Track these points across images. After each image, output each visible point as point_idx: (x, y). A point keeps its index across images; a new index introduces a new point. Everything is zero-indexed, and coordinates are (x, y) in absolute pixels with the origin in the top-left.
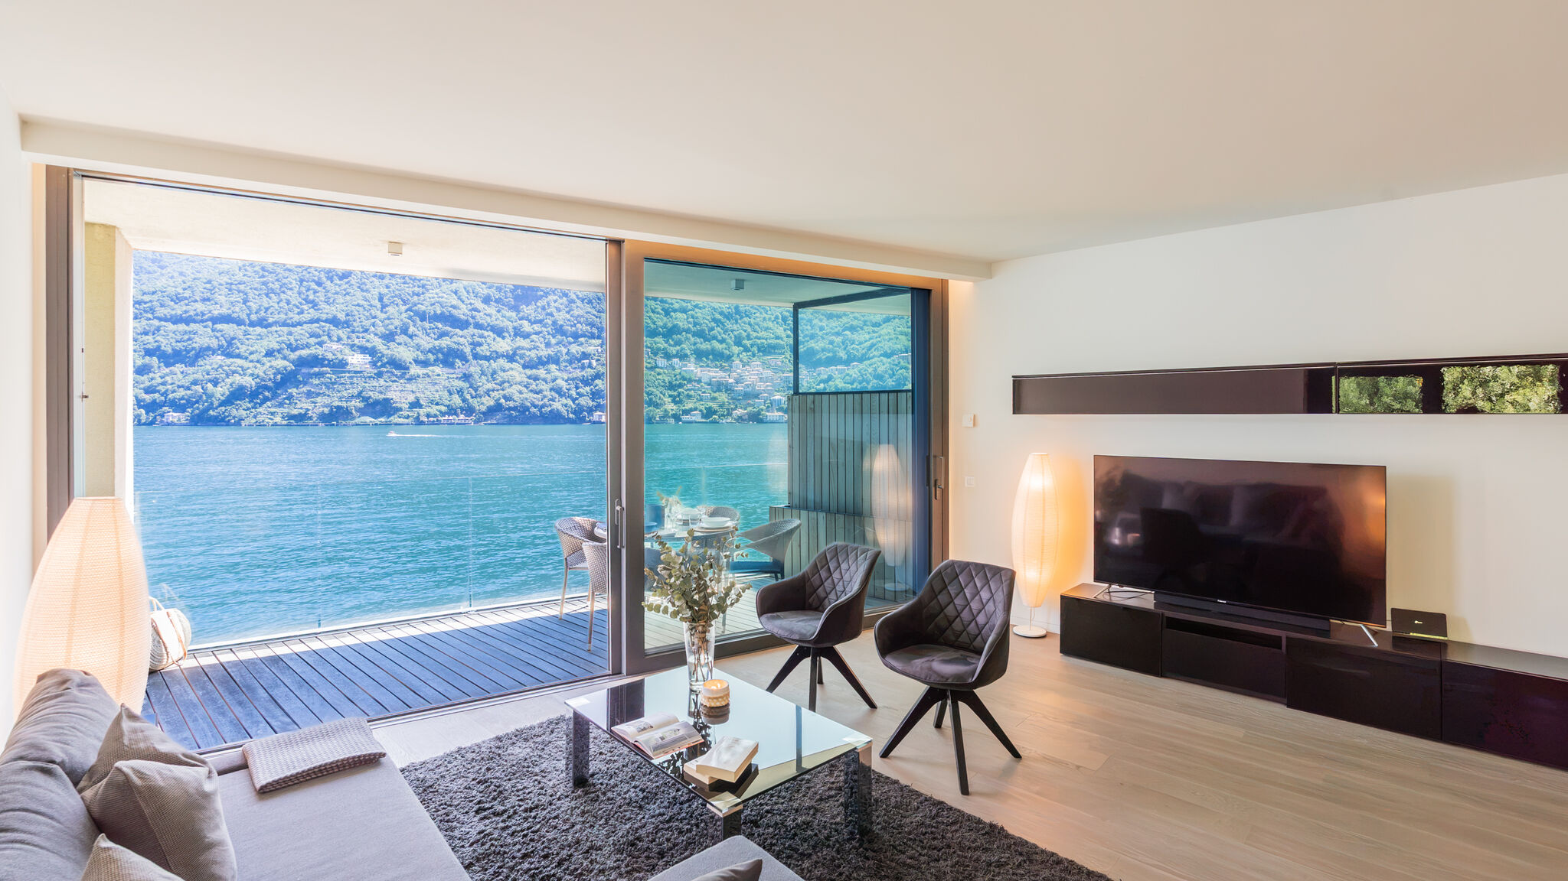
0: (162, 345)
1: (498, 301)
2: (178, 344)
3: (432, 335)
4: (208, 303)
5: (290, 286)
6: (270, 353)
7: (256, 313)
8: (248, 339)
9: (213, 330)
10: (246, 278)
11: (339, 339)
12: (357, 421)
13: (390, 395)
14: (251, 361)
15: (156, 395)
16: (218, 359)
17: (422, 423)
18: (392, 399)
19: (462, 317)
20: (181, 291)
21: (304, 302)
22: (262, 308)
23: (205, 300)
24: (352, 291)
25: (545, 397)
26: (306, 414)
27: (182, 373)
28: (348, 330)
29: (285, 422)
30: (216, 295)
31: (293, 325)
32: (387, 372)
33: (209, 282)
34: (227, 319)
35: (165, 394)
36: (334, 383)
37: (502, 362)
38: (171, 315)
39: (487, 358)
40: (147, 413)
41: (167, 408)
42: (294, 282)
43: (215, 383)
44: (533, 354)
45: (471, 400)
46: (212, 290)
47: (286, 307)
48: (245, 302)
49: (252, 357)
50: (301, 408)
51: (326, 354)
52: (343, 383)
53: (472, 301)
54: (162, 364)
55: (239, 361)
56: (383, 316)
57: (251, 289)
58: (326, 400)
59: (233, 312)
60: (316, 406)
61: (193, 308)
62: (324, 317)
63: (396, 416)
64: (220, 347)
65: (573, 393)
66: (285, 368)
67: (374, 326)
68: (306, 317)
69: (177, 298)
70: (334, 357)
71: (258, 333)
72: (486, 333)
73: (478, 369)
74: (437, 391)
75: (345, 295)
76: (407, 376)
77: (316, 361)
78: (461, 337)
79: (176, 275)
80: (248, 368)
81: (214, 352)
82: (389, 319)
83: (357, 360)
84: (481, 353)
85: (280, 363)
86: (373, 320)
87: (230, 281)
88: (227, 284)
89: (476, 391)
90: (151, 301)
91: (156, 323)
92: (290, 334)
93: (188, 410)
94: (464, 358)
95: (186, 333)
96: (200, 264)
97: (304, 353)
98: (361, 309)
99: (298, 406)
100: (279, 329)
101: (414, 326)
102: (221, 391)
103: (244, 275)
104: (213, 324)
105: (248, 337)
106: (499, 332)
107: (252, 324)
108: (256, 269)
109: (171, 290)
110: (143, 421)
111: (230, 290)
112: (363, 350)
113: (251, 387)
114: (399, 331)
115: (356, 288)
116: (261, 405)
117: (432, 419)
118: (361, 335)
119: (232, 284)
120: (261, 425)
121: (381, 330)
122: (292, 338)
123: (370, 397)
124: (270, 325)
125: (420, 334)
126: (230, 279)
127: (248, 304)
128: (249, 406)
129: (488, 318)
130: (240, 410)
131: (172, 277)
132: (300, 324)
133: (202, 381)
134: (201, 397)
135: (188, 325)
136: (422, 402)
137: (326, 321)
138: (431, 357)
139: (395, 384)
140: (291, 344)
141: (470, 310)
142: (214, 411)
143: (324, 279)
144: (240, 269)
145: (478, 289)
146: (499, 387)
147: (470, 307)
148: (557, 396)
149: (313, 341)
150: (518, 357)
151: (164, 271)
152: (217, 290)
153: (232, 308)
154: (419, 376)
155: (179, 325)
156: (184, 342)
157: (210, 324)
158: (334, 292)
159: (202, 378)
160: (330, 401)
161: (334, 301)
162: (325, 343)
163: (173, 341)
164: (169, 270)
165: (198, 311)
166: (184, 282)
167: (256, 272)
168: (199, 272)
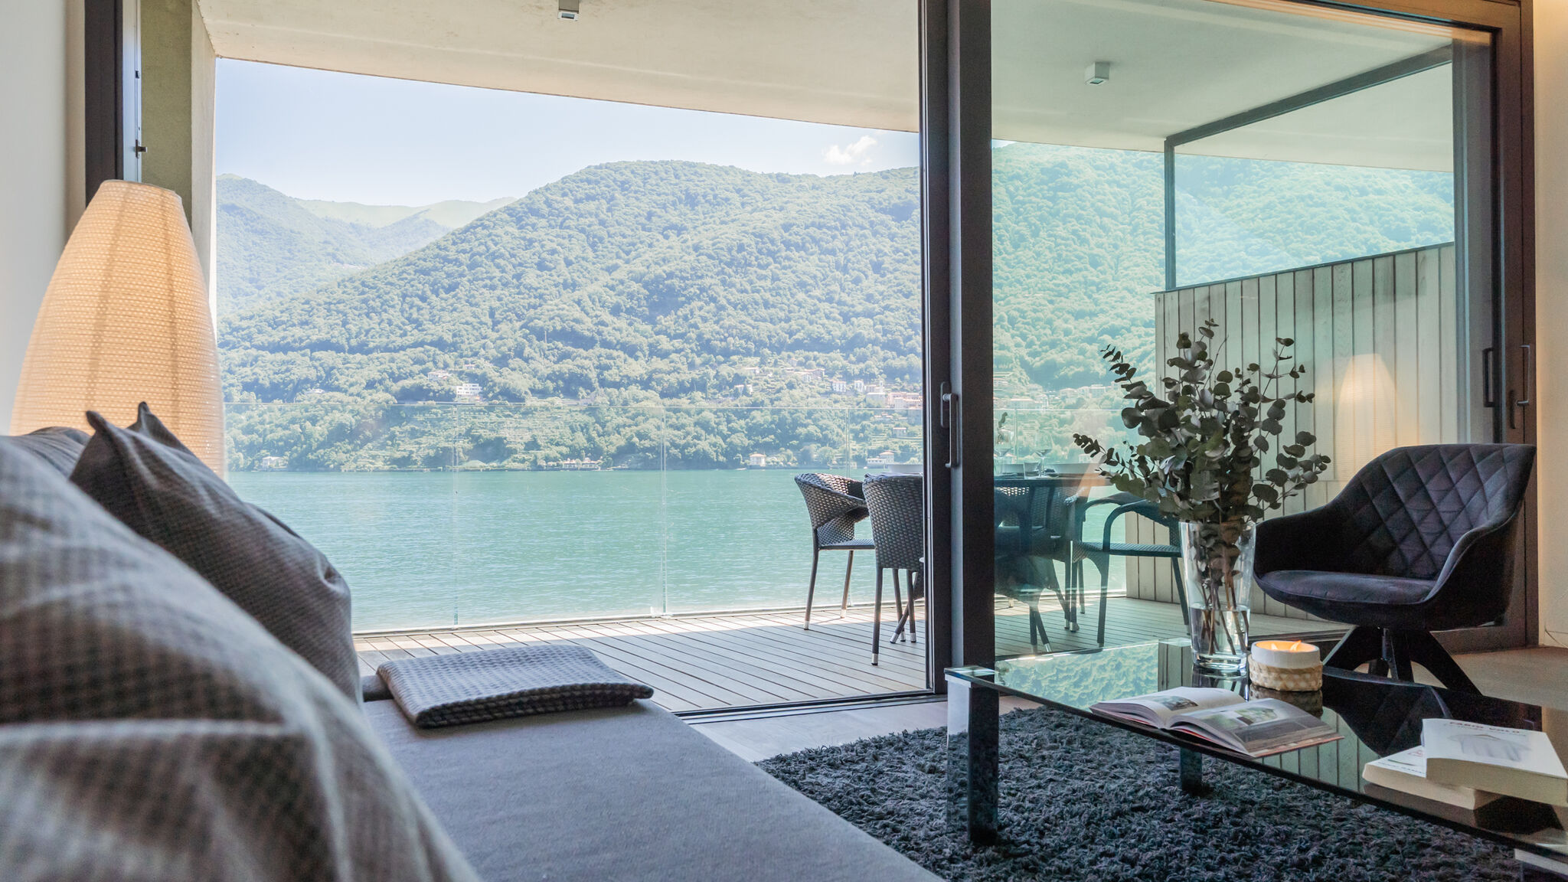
0: (260, 377)
1: (630, 311)
2: (276, 376)
3: (551, 357)
4: (306, 327)
5: (392, 303)
6: (371, 385)
7: (356, 337)
8: (347, 368)
9: (312, 359)
10: (345, 295)
11: (446, 366)
12: (466, 465)
13: (503, 433)
14: (351, 395)
15: (255, 436)
16: (318, 391)
17: (540, 468)
18: (505, 438)
19: (586, 333)
20: (278, 314)
21: (407, 322)
22: (362, 331)
23: (303, 324)
24: (459, 306)
25: (688, 433)
26: (409, 457)
27: (280, 410)
28: (456, 353)
29: (387, 467)
30: (315, 317)
31: (396, 350)
32: (500, 404)
33: (307, 302)
34: (325, 345)
35: (263, 435)
36: (440, 420)
37: (634, 389)
38: (269, 343)
39: (616, 385)
40: (245, 458)
41: (264, 451)
42: (396, 298)
43: (314, 421)
44: (673, 379)
45: (597, 439)
46: (310, 312)
47: (388, 328)
48: (345, 323)
49: (352, 390)
50: (405, 450)
51: (431, 384)
52: (450, 420)
53: (598, 313)
54: (260, 400)
55: (338, 395)
56: (495, 335)
57: (350, 308)
58: (432, 441)
59: (332, 337)
60: (420, 448)
61: (291, 334)
62: (429, 338)
63: (510, 460)
64: (319, 378)
65: (724, 428)
66: (387, 402)
67: (484, 348)
68: (409, 340)
69: (275, 323)
70: (440, 388)
71: (357, 360)
72: (615, 353)
73: (606, 399)
74: (557, 428)
75: (452, 311)
76: (522, 410)
77: (420, 393)
78: (586, 358)
79: (273, 295)
80: (348, 403)
81: (313, 384)
82: (501, 338)
83: (465, 391)
84: (609, 378)
85: (381, 396)
86: (483, 341)
87: (328, 300)
88: (326, 303)
89: (603, 427)
90: (249, 327)
91: (254, 352)
92: (392, 360)
93: (287, 453)
94: (589, 386)
95: (284, 363)
96: (298, 282)
97: (408, 383)
98: (469, 327)
99: (401, 448)
100: (380, 355)
101: (530, 346)
102: (319, 431)
103: (344, 292)
104: (312, 352)
105: (348, 365)
106: (631, 351)
107: (352, 351)
108: (357, 284)
109: (269, 314)
110: (241, 466)
111: (329, 310)
112: (473, 378)
113: (351, 426)
114: (512, 354)
116: (361, 447)
117: (551, 463)
118: (469, 360)
119: (330, 303)
120: (361, 471)
121: (493, 352)
122: (394, 366)
123: (480, 436)
124: (370, 351)
125: (536, 356)
126: (329, 297)
127: (348, 326)
128: (349, 447)
129: (617, 334)
130: (339, 453)
131: (270, 299)
132: (402, 348)
133: (300, 419)
134: (299, 437)
135: (286, 353)
136: (539, 442)
137: (431, 344)
138: (550, 385)
139: (508, 421)
140: (393, 373)
141: (596, 324)
142: (312, 454)
143: (429, 293)
144: (339, 285)
145: (605, 297)
146: (630, 422)
147: (595, 320)
148: (703, 432)
149: (417, 368)
150: (654, 383)
151: (261, 292)
152: (315, 311)
153: (332, 332)
154: (536, 410)
155: (277, 354)
156: (282, 373)
157: (308, 351)
158: (439, 308)
159: (300, 416)
160: (436, 441)
161: (439, 319)
162: (431, 370)
163: (271, 372)
164: (266, 290)
165: (296, 337)
166: (282, 304)
167: (355, 288)
168: (297, 291)
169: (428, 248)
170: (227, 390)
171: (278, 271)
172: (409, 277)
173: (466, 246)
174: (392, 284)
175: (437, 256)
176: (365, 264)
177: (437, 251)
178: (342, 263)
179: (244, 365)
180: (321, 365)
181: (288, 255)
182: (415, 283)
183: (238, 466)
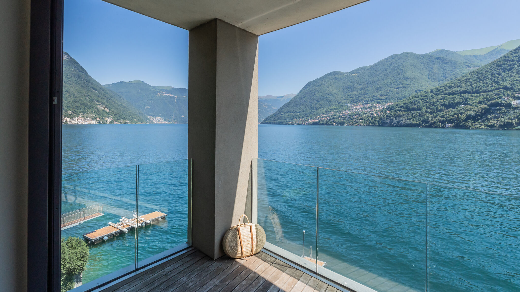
0: (446, 102)
5: (487, 77)
6: (480, 103)
7: (475, 89)
8: (472, 98)
9: (461, 96)
12: (516, 128)
14: (473, 106)
15: (444, 118)
16: (462, 106)
20: (451, 85)
21: (493, 82)
22: (477, 87)
23: (458, 87)
24: (514, 75)
26: (494, 125)
27: (451, 111)
28: (512, 91)
29: (485, 128)
30: (462, 84)
31: (489, 91)
33: (459, 80)
34: (465, 92)
35: (446, 118)
36: (506, 113)
38: (448, 93)
40: (441, 124)
41: (447, 122)
42: (489, 75)
43: (461, 114)
46: (460, 83)
47: (486, 85)
49: (474, 104)
50: (492, 123)
51: (502, 101)
52: (510, 113)
54: (446, 109)
55: (469, 106)
57: (473, 80)
58: (502, 120)
59: (467, 89)
60: (498, 122)
62: (501, 87)
64: (463, 102)
66: (486, 108)
68: (494, 88)
69: (450, 87)
70: (505, 102)
71: (476, 96)
75: (510, 77)
77: (498, 104)
80: (472, 109)
81: (461, 104)
83: (515, 103)
85: (484, 106)
88: (465, 80)
90: (442, 89)
91: (444, 96)
92: (488, 95)
93: (453, 123)
95: (452, 98)
96: (457, 75)
97: (493, 101)
98: (518, 82)
99: (491, 122)
100: (483, 93)
102: (463, 117)
103: (471, 76)
104: (461, 94)
105: (472, 97)
107: (474, 93)
109: (448, 85)
111: (466, 82)
113: (473, 115)
115: (516, 74)
116: (477, 121)
118: (518, 92)
119: (467, 80)
120: (476, 129)
122: (488, 96)
124: (480, 92)
126: (466, 78)
127: (472, 86)
128: (473, 122)
130: (469, 123)
131: (449, 81)
132: (491, 91)
133: (457, 113)
134: (457, 119)
135: (453, 95)
137: (502, 88)
140: (488, 99)
142: (461, 124)
143: (501, 72)
144: (469, 74)
149: (497, 97)
151: (446, 79)
152: (462, 83)
155: (450, 96)
156: (452, 101)
157: (460, 94)
158: (505, 76)
160: (504, 120)
161: (505, 80)
162: (502, 97)
163: (449, 101)
164: (448, 78)
165: (456, 90)
166: (452, 82)
167: (475, 74)
168: (456, 78)
169: (501, 58)
170: (437, 106)
171: (451, 73)
172: (494, 68)
173: (516, 55)
174: (487, 71)
175: (505, 60)
176: (478, 66)
177: (505, 58)
178: (471, 67)
179: (441, 99)
180: (464, 98)
181: (454, 68)
182: (496, 70)
183: (439, 126)
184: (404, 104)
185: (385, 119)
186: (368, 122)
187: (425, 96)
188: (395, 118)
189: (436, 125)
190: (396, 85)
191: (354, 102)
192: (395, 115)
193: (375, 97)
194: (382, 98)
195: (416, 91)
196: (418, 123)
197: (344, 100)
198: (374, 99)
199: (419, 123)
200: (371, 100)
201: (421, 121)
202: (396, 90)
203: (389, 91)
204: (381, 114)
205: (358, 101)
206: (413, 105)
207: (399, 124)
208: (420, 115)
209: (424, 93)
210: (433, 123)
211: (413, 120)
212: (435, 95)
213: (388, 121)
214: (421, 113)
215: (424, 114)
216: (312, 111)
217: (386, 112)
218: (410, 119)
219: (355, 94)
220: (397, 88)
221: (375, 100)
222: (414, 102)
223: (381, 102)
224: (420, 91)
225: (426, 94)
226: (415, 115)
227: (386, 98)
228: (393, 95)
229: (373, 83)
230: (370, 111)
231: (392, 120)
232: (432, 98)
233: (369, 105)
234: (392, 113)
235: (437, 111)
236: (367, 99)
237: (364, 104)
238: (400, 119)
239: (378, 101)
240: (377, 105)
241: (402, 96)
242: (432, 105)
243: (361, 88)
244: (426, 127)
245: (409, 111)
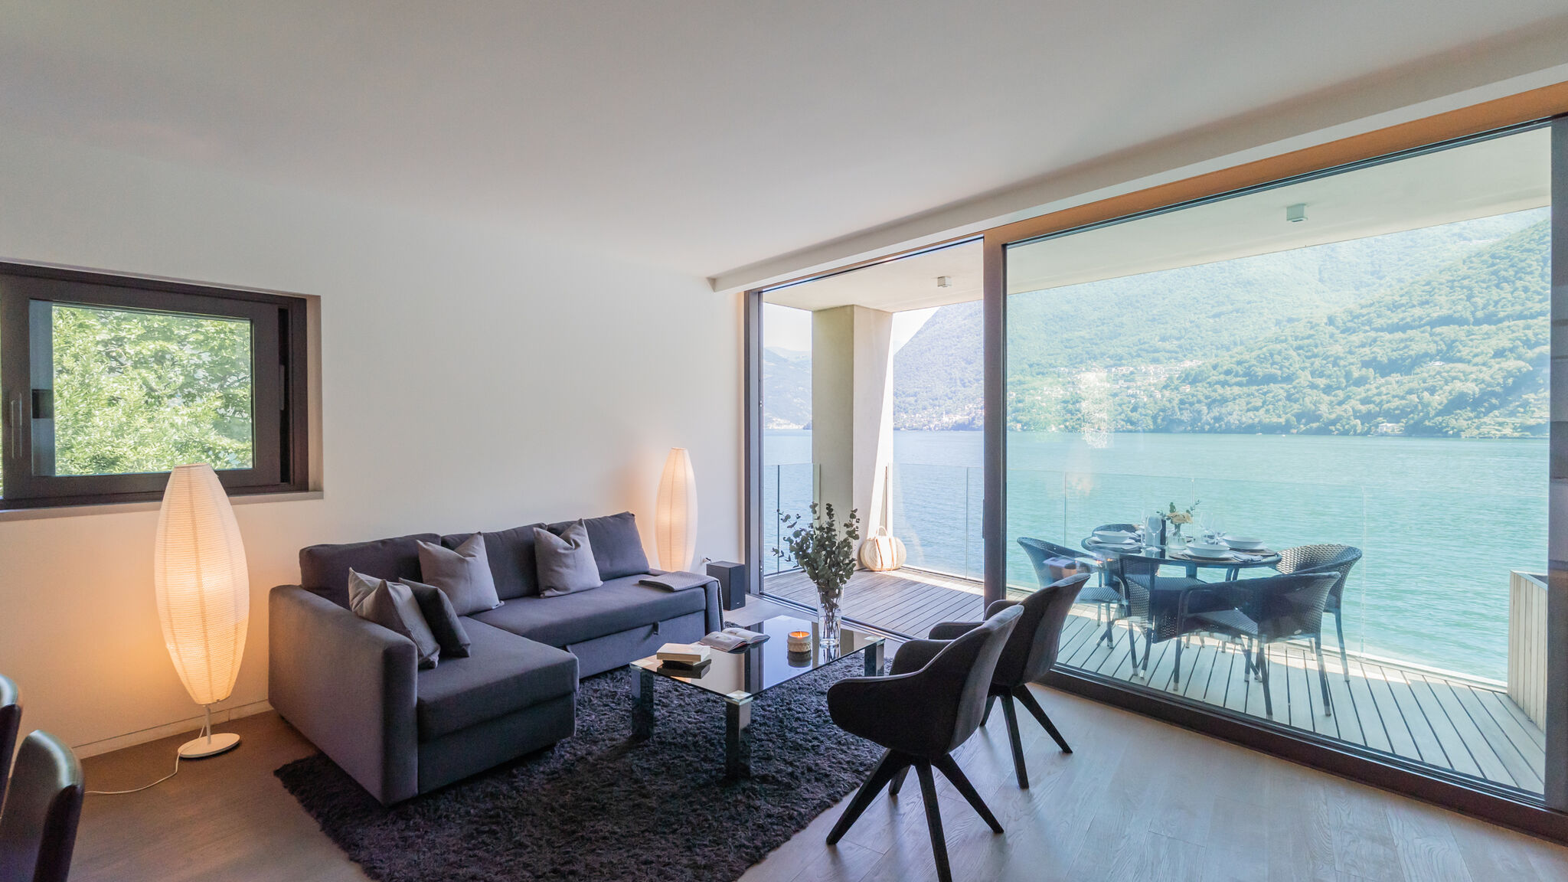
0: (1379, 355)
2: (1394, 353)
4: (1427, 306)
5: (1529, 270)
6: (1499, 354)
7: (1483, 309)
8: (1471, 340)
9: (1431, 335)
10: (1471, 270)
14: (1476, 365)
15: (1372, 406)
16: (1437, 365)
20: (1397, 298)
22: (1491, 302)
23: (1423, 304)
27: (1397, 382)
29: (1516, 434)
30: (1436, 296)
31: (1533, 317)
33: (1428, 284)
34: (1447, 321)
35: (1380, 404)
38: (1388, 325)
40: (1362, 424)
41: (1381, 419)
43: (1432, 391)
46: (1430, 292)
47: (1523, 296)
49: (1476, 360)
50: (1541, 418)
54: (1378, 375)
55: (1460, 366)
57: (1476, 282)
59: (1455, 312)
61: (1410, 314)
64: (1439, 352)
66: (1519, 370)
69: (1394, 306)
71: (1484, 331)
79: (1394, 282)
80: (1472, 373)
81: (1432, 358)
85: (1512, 364)
87: (1451, 278)
88: (1448, 281)
90: (1369, 313)
91: (1373, 334)
92: (1528, 327)
93: (1403, 420)
95: (1402, 341)
96: (1419, 267)
99: (1537, 415)
100: (1512, 323)
102: (1438, 400)
103: (1469, 268)
104: (1432, 328)
105: (1473, 337)
107: (1478, 322)
108: (1485, 258)
109: (1388, 300)
110: (1358, 431)
111: (1452, 288)
113: (1474, 394)
116: (1486, 414)
119: (1455, 281)
120: (1484, 437)
122: (1530, 333)
124: (1501, 321)
126: (1452, 276)
127: (1474, 300)
128: (1471, 415)
130: (1460, 420)
131: (1390, 286)
133: (1418, 389)
134: (1416, 407)
135: (1404, 332)
140: (1528, 340)
142: (1429, 421)
144: (1464, 262)
151: (1382, 282)
152: (1436, 290)
153: (1454, 308)
155: (1396, 334)
156: (1399, 350)
157: (1428, 328)
159: (1418, 387)
163: (1389, 350)
164: (1387, 279)
165: (1416, 316)
166: (1402, 289)
167: (1484, 262)
168: (1419, 275)
170: (1347, 368)
171: (1400, 260)
174: (1529, 250)
176: (1498, 236)
178: (1470, 240)
179: (1363, 345)
180: (1442, 339)
183: (1355, 431)
184: (1239, 363)
185: (1177, 410)
186: (1123, 420)
187: (1310, 337)
188: (1209, 406)
189: (1344, 427)
190: (1213, 307)
191: (1078, 360)
192: (1207, 397)
193: (1144, 343)
194: (1167, 345)
195: (1278, 323)
196: (1282, 420)
197: (1049, 355)
198: (1141, 349)
199: (1287, 421)
200: (1130, 354)
201: (1292, 415)
202: (1211, 320)
203: (1188, 325)
204: (1163, 396)
205: (1090, 359)
206: (1269, 366)
207: (1220, 426)
208: (1289, 398)
209: (1305, 326)
210: (1333, 423)
211: (1267, 411)
212: (1343, 332)
213: (1186, 416)
214: (1292, 391)
215: (1305, 394)
216: (953, 389)
217: (1177, 389)
218: (1257, 409)
219: (1083, 338)
220: (1217, 315)
221: (1143, 354)
222: (1272, 355)
223: (1161, 358)
224: (1290, 320)
225: (1312, 332)
226: (1273, 397)
227: (1180, 347)
228: (1202, 337)
229: (1137, 301)
230: (1128, 388)
231: (1199, 412)
232: (1331, 341)
233: (1125, 370)
234: (1197, 391)
235: (1347, 382)
236: (1120, 351)
237: (1111, 366)
238: (1224, 410)
239: (1156, 355)
240: (1151, 368)
241: (1232, 338)
242: (1330, 365)
243: (1100, 319)
244: (1308, 432)
245: (1252, 385)
